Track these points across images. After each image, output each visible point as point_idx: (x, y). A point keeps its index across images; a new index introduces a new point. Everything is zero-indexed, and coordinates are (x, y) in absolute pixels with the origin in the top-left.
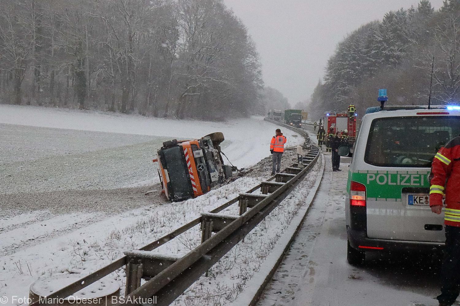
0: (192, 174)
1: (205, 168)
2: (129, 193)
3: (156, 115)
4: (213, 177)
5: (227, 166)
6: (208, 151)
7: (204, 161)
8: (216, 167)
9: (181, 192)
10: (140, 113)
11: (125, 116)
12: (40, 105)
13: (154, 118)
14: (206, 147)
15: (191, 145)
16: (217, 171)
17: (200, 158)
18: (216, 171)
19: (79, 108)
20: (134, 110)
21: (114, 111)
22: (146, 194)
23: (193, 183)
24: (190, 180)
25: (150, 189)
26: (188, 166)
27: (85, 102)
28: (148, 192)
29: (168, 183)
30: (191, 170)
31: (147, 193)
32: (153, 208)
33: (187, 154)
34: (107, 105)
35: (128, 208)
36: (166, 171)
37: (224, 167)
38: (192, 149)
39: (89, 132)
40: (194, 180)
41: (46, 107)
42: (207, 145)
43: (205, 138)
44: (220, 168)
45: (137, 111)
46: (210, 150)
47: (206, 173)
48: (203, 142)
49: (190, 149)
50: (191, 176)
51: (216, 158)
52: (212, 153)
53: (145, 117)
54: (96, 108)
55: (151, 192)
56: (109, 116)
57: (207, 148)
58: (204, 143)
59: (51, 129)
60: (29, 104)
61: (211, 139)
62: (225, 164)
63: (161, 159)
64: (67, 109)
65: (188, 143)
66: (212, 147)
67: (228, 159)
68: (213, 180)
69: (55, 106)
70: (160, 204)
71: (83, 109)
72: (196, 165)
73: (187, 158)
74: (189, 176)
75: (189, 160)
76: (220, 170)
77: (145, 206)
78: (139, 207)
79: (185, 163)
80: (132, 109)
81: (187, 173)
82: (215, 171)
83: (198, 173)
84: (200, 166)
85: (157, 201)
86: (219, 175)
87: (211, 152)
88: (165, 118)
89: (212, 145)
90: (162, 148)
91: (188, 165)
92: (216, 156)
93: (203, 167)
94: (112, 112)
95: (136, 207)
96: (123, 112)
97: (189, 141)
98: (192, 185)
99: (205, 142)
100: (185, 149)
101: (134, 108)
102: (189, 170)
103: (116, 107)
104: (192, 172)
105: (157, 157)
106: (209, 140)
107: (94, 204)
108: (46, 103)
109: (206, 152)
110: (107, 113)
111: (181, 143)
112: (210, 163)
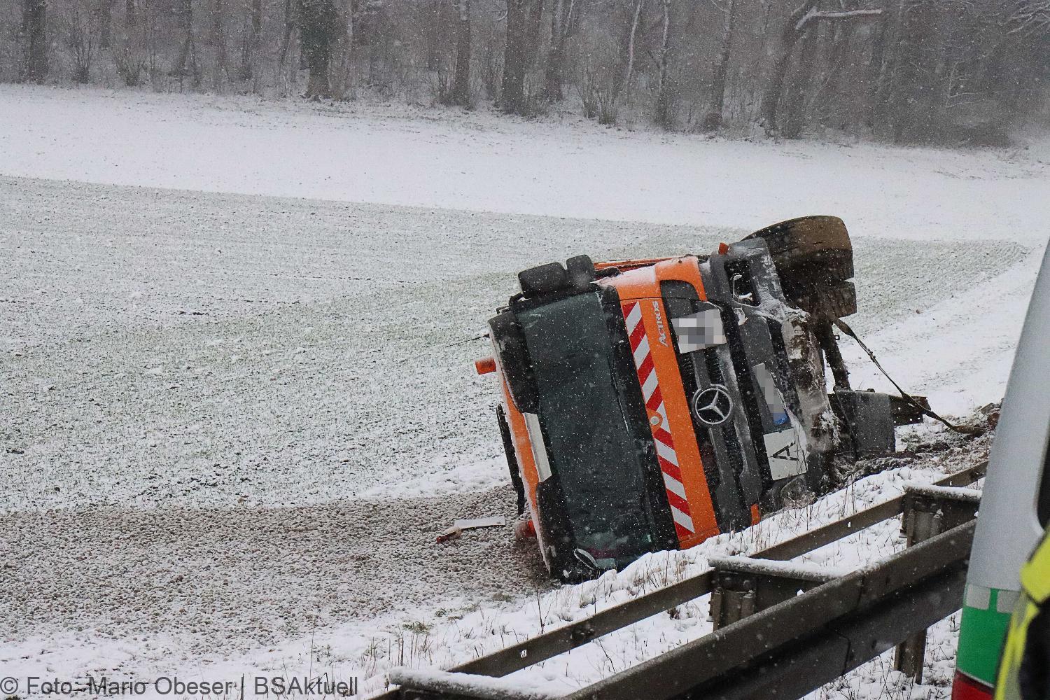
0: (666, 439)
1: (736, 411)
2: (360, 533)
3: (664, 120)
4: (775, 456)
5: (867, 398)
6: (752, 318)
7: (732, 372)
8: (797, 402)
9: (618, 534)
10: (590, 113)
11: (516, 127)
12: (132, 81)
13: (658, 136)
14: (742, 297)
15: (663, 283)
16: (802, 422)
17: (710, 354)
18: (794, 422)
19: (308, 95)
20: (560, 97)
21: (470, 107)
22: (441, 540)
23: (671, 484)
24: (654, 469)
25: (473, 510)
26: (647, 398)
27: (333, 65)
28: (460, 524)
29: (543, 483)
30: (660, 419)
31: (450, 530)
32: (452, 615)
33: (640, 330)
34: (435, 76)
35: (325, 614)
36: (533, 420)
37: (845, 403)
38: (666, 307)
39: (334, 207)
40: (675, 473)
41: (159, 92)
42: (746, 286)
43: (740, 250)
44: (815, 409)
45: (573, 100)
46: (762, 313)
47: (744, 434)
48: (726, 268)
49: (657, 305)
50: (664, 452)
51: (796, 354)
52: (775, 327)
53: (613, 130)
54: (383, 90)
55: (474, 529)
56: (441, 129)
57: (745, 301)
58: (730, 275)
59: (158, 195)
60: (82, 77)
61: (773, 254)
62: (857, 383)
63: (507, 356)
64: (250, 101)
65: (647, 276)
66: (775, 296)
67: (873, 359)
68: (779, 469)
69: (197, 86)
70: (499, 597)
71: (326, 97)
72: (689, 395)
73: (639, 356)
74: (653, 448)
75: (649, 363)
76: (818, 419)
77: (413, 606)
78: (386, 606)
79: (633, 379)
80: (552, 93)
81: (644, 432)
82: (787, 424)
83: (701, 433)
84: (707, 398)
85: (491, 575)
86: (809, 448)
87: (770, 321)
88: (713, 134)
89: (777, 287)
90: (514, 300)
91: (648, 389)
92: (796, 346)
93: (723, 403)
94: (457, 110)
95: (366, 610)
96: (509, 111)
97: (651, 264)
98: (665, 498)
99: (737, 271)
100: (629, 308)
101: (565, 89)
102: (653, 420)
103: (476, 83)
104: (666, 426)
105: (490, 350)
106: (757, 258)
107: (162, 589)
108: (155, 73)
109: (742, 320)
110: (434, 114)
111: (612, 272)
112: (765, 378)
